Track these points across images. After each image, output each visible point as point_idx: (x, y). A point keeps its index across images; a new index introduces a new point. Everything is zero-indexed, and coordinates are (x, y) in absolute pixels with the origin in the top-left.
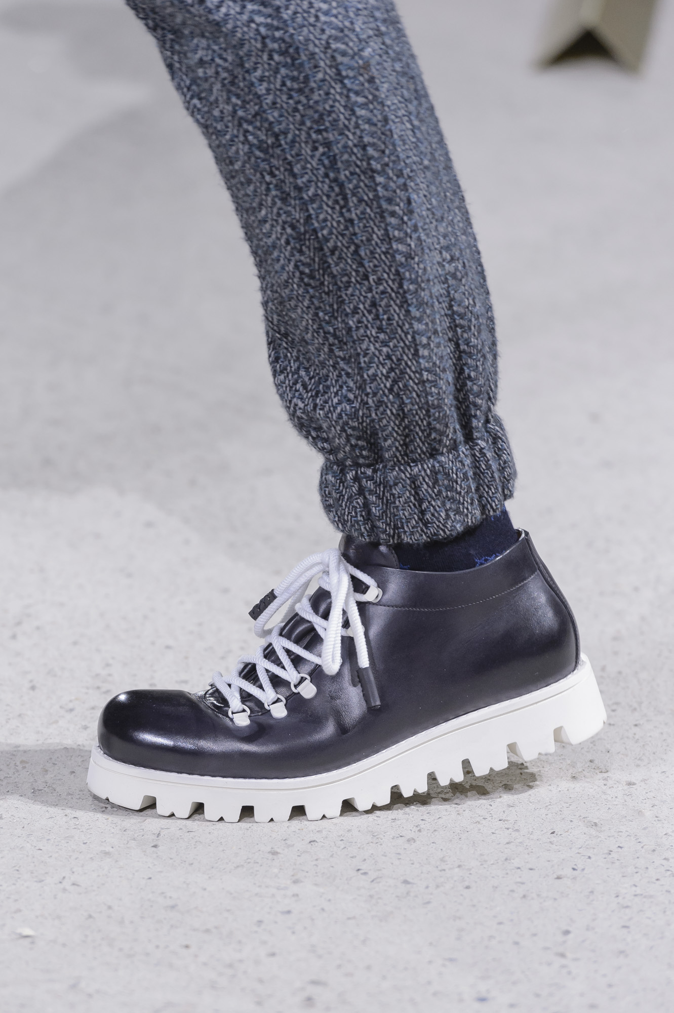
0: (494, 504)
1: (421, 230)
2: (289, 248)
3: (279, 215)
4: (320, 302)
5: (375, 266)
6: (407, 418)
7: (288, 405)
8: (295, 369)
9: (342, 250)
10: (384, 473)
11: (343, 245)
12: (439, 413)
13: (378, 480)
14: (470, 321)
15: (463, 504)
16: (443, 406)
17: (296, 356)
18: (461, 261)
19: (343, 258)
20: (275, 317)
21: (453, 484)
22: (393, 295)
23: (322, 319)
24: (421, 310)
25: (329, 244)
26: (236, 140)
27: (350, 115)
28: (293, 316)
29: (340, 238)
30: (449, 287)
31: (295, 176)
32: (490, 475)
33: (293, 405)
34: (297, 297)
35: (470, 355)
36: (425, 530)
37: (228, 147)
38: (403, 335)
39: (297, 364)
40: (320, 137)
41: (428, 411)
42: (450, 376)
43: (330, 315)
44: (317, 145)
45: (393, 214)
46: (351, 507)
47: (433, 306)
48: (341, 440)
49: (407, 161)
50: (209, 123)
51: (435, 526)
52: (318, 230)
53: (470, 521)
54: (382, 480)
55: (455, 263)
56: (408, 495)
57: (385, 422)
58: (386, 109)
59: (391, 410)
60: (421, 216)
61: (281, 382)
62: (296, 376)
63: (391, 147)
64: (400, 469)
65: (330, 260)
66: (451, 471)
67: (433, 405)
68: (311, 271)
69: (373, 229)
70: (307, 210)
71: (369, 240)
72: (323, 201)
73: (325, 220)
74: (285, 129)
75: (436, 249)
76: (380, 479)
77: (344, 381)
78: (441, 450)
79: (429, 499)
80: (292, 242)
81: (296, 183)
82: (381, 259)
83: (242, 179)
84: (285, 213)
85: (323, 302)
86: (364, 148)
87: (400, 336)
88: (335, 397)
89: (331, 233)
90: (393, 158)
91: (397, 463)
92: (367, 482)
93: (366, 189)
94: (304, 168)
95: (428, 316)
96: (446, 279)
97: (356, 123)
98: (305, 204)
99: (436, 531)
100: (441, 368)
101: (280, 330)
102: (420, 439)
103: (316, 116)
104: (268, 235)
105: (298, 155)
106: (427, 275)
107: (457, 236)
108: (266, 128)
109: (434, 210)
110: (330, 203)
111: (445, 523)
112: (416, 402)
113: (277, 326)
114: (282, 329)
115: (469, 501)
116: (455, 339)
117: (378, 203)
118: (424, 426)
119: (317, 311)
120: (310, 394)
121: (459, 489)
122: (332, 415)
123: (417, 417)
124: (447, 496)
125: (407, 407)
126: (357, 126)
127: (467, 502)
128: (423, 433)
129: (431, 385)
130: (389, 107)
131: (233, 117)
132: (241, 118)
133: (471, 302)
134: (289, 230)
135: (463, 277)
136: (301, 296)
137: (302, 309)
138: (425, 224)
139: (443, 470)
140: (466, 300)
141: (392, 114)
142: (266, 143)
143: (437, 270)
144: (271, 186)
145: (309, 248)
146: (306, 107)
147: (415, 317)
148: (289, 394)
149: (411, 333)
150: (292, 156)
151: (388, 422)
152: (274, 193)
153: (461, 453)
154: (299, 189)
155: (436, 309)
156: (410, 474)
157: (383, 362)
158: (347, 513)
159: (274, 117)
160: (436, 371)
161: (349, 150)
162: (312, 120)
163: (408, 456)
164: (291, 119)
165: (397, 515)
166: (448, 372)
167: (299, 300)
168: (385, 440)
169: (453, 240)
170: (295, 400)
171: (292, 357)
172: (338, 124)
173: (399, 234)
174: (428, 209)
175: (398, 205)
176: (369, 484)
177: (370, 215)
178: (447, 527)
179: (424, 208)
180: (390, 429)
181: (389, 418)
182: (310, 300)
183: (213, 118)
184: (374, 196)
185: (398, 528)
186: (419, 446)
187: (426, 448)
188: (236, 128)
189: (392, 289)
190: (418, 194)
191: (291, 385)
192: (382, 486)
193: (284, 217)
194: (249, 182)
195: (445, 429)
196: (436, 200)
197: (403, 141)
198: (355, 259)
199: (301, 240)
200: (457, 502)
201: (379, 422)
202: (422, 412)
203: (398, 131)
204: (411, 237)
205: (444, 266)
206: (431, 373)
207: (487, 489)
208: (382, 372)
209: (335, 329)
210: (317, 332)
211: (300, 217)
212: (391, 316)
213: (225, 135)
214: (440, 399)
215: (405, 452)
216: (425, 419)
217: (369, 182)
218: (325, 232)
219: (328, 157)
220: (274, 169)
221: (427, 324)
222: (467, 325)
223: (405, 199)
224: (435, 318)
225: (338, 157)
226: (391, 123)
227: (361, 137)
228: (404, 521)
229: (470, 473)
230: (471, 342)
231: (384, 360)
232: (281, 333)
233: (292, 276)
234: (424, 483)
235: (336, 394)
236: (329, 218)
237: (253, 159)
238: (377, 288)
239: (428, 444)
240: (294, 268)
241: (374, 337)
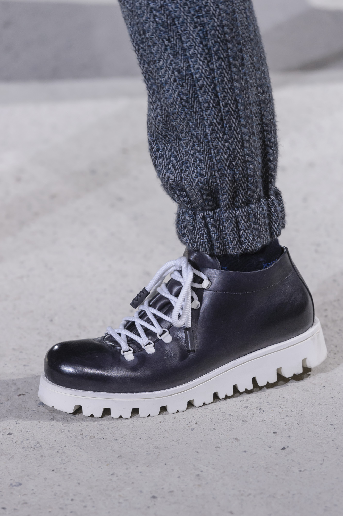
0: (277, 232)
1: (247, 75)
2: (175, 84)
3: (171, 64)
4: (191, 117)
5: (224, 96)
6: (236, 182)
7: (164, 176)
8: (168, 157)
9: (207, 87)
10: (220, 214)
11: (207, 84)
12: (254, 179)
13: (216, 218)
14: (271, 128)
15: (262, 232)
16: (256, 176)
17: (169, 149)
18: (268, 94)
19: (207, 92)
20: (161, 125)
21: (258, 221)
22: (233, 112)
23: (191, 126)
24: (246, 121)
25: (199, 83)
26: (149, 20)
27: (216, 8)
28: (174, 124)
29: (206, 80)
30: (261, 108)
31: (182, 42)
32: (276, 215)
33: (166, 177)
34: (178, 113)
35: (271, 147)
36: (241, 247)
37: (144, 24)
38: (236, 135)
39: (170, 153)
40: (199, 20)
41: (247, 179)
42: (259, 159)
43: (195, 125)
44: (197, 25)
45: (235, 66)
46: (200, 234)
47: (252, 119)
48: (198, 196)
49: (243, 36)
50: (133, 9)
51: (247, 245)
52: (194, 74)
53: (265, 242)
54: (218, 218)
55: (265, 95)
56: (233, 227)
57: (224, 185)
58: (234, 5)
59: (228, 178)
60: (248, 68)
61: (160, 163)
62: (169, 160)
63: (236, 28)
64: (229, 212)
65: (198, 92)
66: (257, 213)
67: (250, 175)
68: (187, 98)
69: (225, 74)
70: (188, 62)
71: (222, 81)
72: (198, 57)
73: (198, 69)
74: (178, 15)
75: (254, 86)
76: (217, 218)
77: (198, 164)
78: (252, 201)
79: (245, 229)
80: (178, 80)
81: (183, 46)
82: (228, 92)
83: (150, 44)
84: (175, 63)
85: (192, 117)
86: (223, 27)
87: (235, 136)
88: (193, 173)
89: (201, 76)
90: (236, 34)
91: (228, 208)
92: (210, 220)
93: (222, 51)
94: (188, 38)
95: (250, 124)
96: (260, 103)
97: (219, 12)
98: (187, 58)
99: (247, 248)
100: (256, 154)
101: (162, 133)
102: (242, 195)
103: (197, 8)
104: (163, 76)
105: (185, 30)
106: (249, 101)
107: (266, 79)
108: (167, 14)
109: (254, 64)
110: (202, 59)
111: (252, 243)
112: (241, 173)
113: (160, 131)
114: (164, 133)
115: (265, 230)
116: (263, 138)
117: (228, 59)
118: (245, 187)
119: (188, 122)
120: (177, 171)
121: (260, 224)
122: (192, 183)
123: (241, 182)
124: (254, 228)
125: (236, 176)
126: (220, 15)
127: (264, 231)
128: (243, 191)
129: (250, 163)
130: (236, 4)
131: (147, 7)
132: (152, 8)
133: (272, 117)
134: (176, 73)
135: (268, 103)
136: (180, 112)
137: (180, 119)
138: (249, 72)
139: (253, 212)
140: (270, 116)
141: (237, 8)
142: (167, 23)
143: (255, 98)
144: (168, 47)
145: (187, 84)
146: (192, 2)
147: (243, 125)
148: (164, 171)
149: (240, 134)
150: (182, 31)
151: (226, 185)
152: (169, 51)
153: (262, 203)
154: (184, 50)
155: (254, 120)
156: (235, 215)
157: (225, 151)
158: (197, 238)
159: (172, 8)
160: (253, 155)
161: (215, 28)
162: (195, 10)
163: (234, 205)
164: (182, 9)
165: (226, 238)
166: (259, 157)
167: (178, 114)
168: (223, 195)
169: (264, 81)
170: (168, 174)
171: (167, 149)
172: (210, 13)
173: (237, 77)
174: (251, 64)
175: (238, 61)
176: (211, 221)
177: (224, 67)
178: (253, 245)
179: (249, 63)
180: (227, 189)
181: (227, 182)
182: (185, 115)
183: (135, 7)
184: (226, 55)
185: (226, 246)
186: (241, 198)
187: (245, 200)
188: (149, 13)
189: (232, 109)
190: (247, 55)
191: (166, 165)
192: (218, 221)
193: (174, 65)
194: (154, 44)
195: (256, 189)
196: (256, 58)
197: (242, 24)
198: (213, 93)
199: (183, 79)
200: (259, 231)
201: (221, 185)
202: (244, 179)
203: (239, 18)
204: (242, 79)
205: (259, 96)
206: (250, 157)
207: (274, 224)
208: (224, 157)
209: (197, 134)
210: (188, 133)
211: (184, 66)
212: (231, 125)
213: (142, 17)
214: (255, 172)
215: (233, 202)
216: (245, 183)
217: (225, 47)
218: (197, 76)
219: (203, 32)
220: (170, 38)
221: (249, 129)
222: (270, 130)
223: (241, 57)
224: (253, 126)
225: (208, 32)
226: (236, 13)
227: (221, 21)
228: (229, 241)
229: (266, 215)
230: (271, 140)
231: (226, 150)
232: (163, 135)
233: (175, 100)
234: (242, 220)
235: (193, 171)
236: (201, 67)
237: (158, 32)
238: (224, 110)
239: (246, 197)
240: (177, 96)
241: (221, 138)
